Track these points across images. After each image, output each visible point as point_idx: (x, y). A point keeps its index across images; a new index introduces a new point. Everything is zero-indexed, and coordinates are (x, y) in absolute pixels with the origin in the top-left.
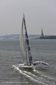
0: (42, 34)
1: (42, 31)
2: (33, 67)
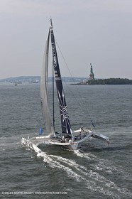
0: (92, 75)
1: (92, 69)
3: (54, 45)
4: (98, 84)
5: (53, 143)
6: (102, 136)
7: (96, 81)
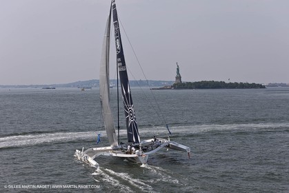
2: (140, 158)
3: (116, 24)
4: (186, 88)
5: (114, 155)
6: (181, 146)
7: (184, 84)
